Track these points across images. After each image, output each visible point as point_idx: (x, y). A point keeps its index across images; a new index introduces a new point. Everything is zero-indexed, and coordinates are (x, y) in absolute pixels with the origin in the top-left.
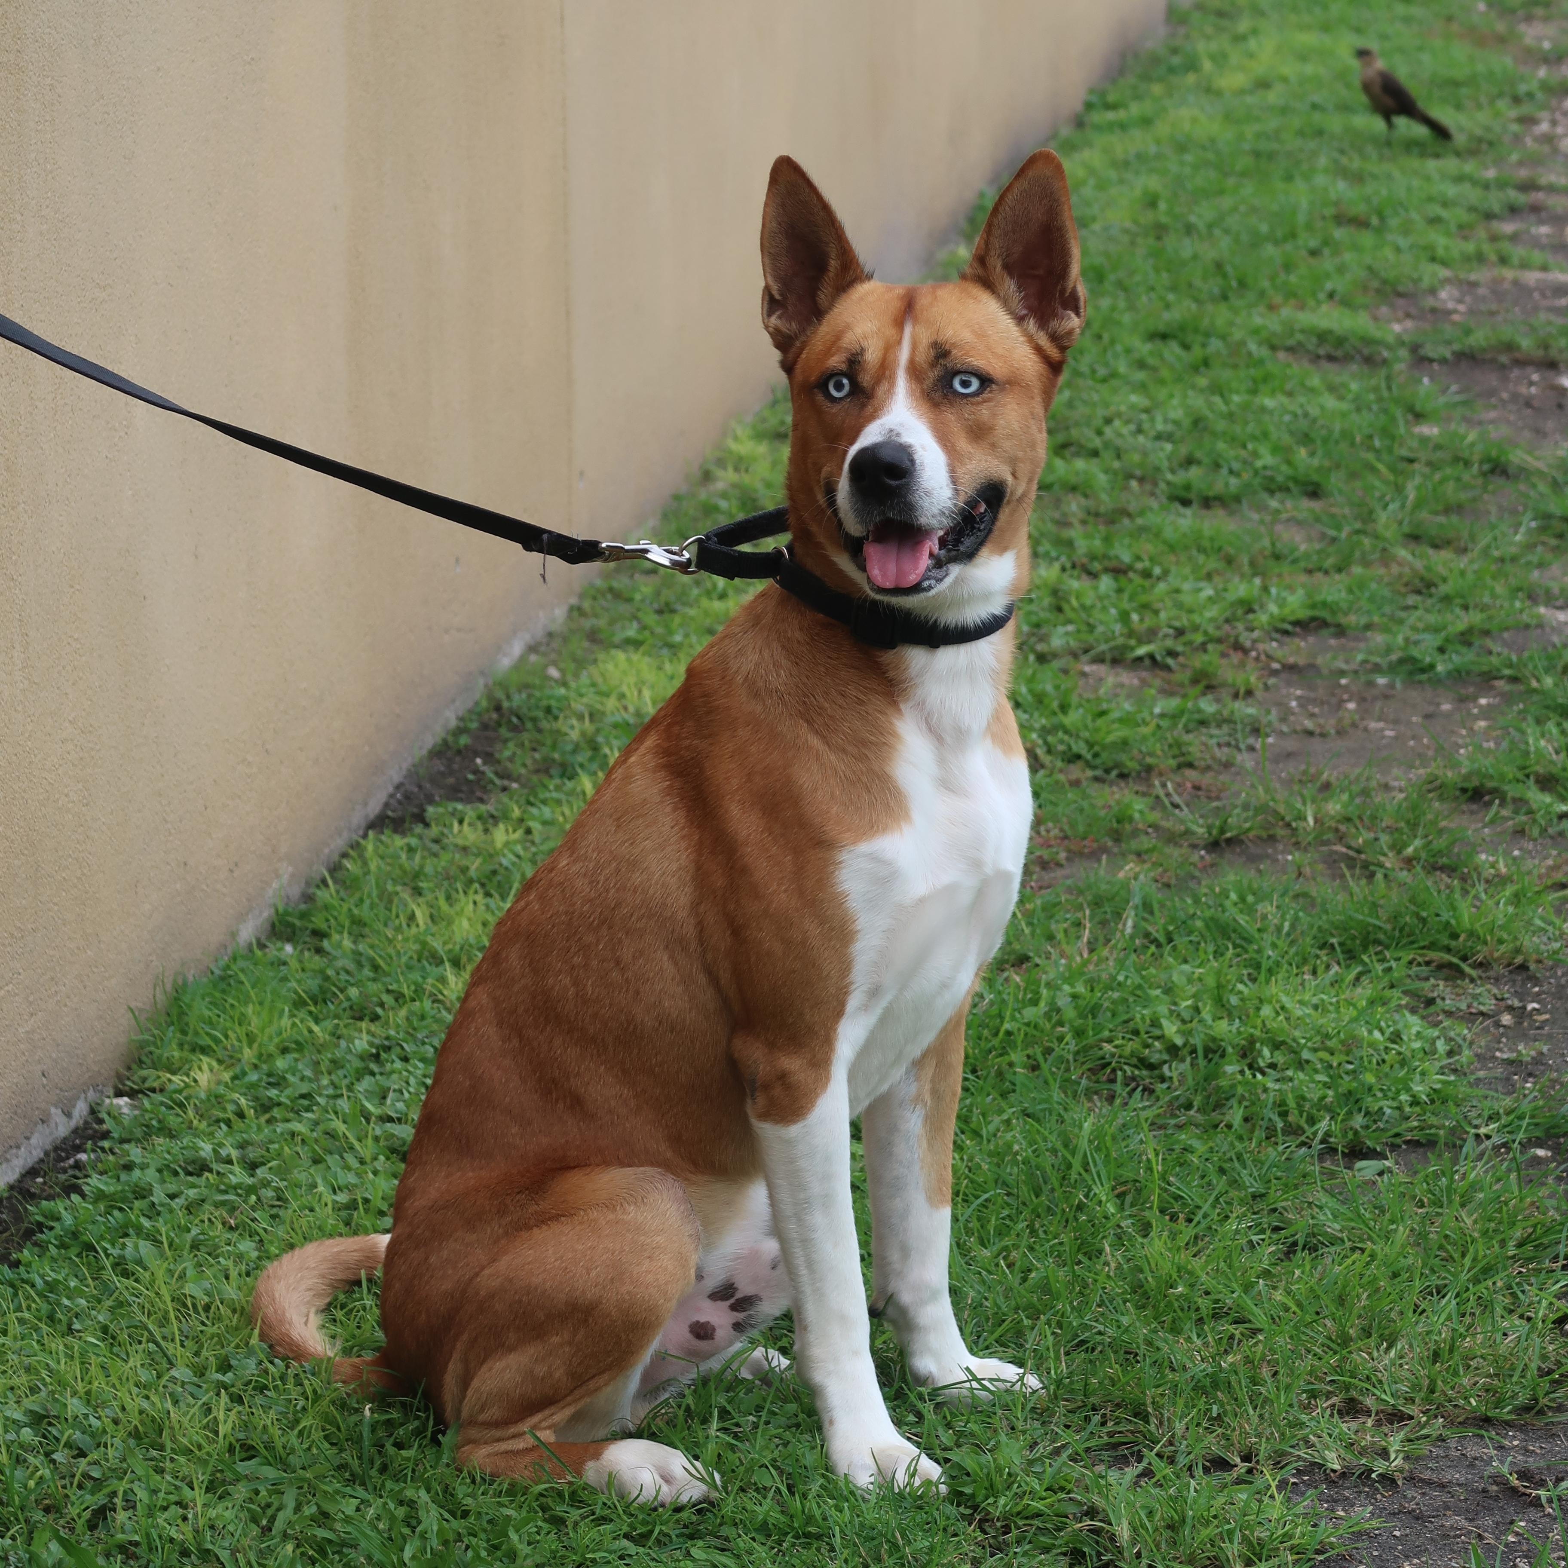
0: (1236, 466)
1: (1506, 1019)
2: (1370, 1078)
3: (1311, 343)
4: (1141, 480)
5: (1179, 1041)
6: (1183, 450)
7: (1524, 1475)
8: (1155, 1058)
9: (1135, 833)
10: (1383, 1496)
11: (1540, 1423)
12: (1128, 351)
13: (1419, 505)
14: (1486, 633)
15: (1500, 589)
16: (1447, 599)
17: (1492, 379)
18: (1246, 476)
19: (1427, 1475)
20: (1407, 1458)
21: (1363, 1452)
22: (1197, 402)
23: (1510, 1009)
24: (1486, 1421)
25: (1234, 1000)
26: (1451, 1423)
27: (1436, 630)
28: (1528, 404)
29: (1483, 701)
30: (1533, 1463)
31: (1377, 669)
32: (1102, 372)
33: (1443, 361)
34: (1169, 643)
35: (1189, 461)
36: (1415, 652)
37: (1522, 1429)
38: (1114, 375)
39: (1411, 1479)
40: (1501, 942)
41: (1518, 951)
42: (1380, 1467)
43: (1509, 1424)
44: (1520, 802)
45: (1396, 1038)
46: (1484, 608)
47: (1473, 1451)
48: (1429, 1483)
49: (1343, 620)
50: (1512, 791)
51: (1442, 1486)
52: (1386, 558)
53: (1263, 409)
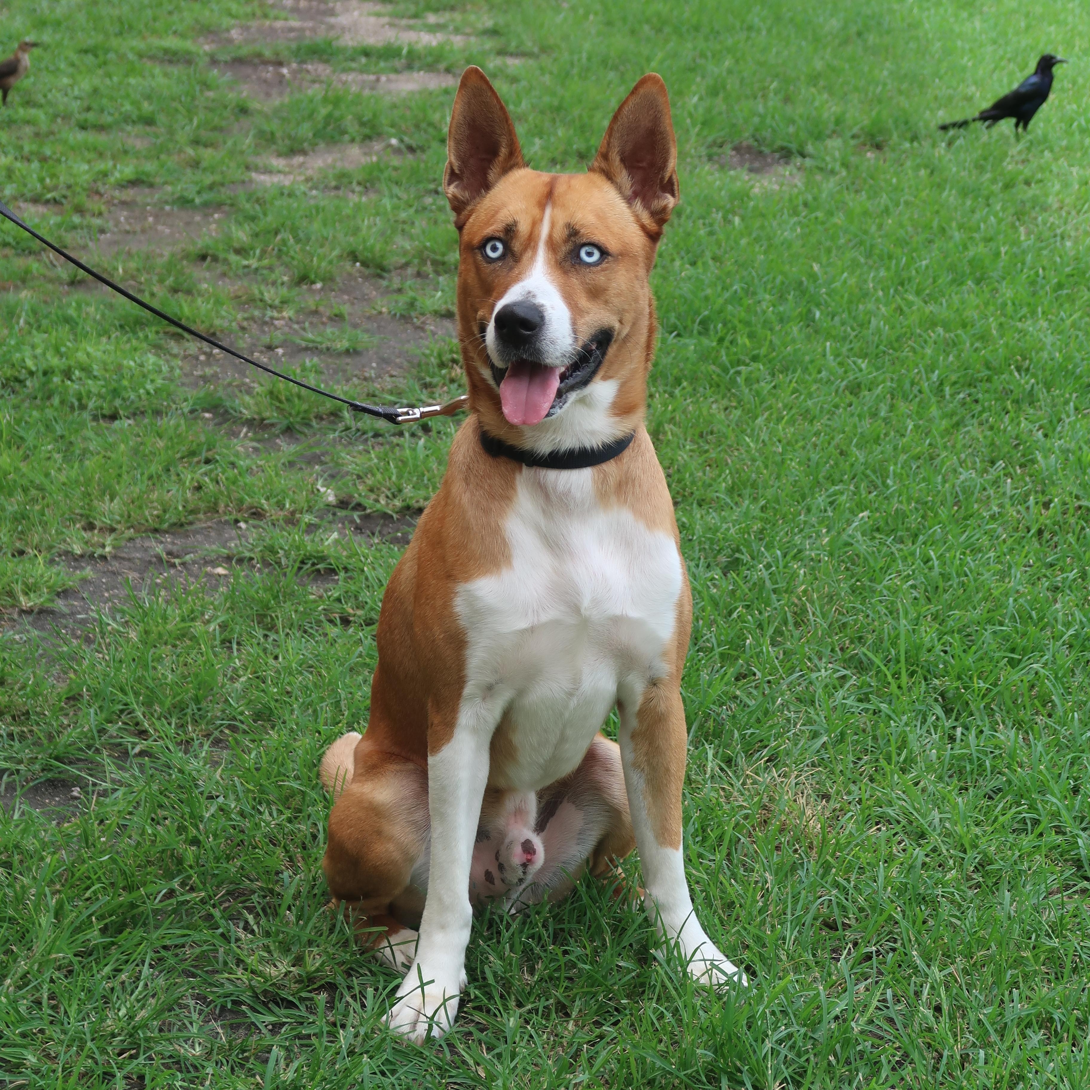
0: (112, 111)
1: (202, 358)
2: (125, 383)
3: (160, 54)
4: (63, 118)
5: (34, 369)
6: (86, 104)
7: (169, 553)
8: (22, 377)
9: (33, 278)
10: (100, 565)
11: (181, 530)
12: (67, 58)
13: (198, 127)
14: (222, 185)
15: (233, 165)
16: (205, 170)
17: (249, 70)
18: (117, 115)
19: (123, 555)
20: (114, 547)
21: (92, 545)
22: (96, 81)
23: (205, 353)
24: (156, 531)
25: (63, 349)
26: (137, 531)
27: (196, 183)
28: (265, 81)
29: (216, 216)
30: (175, 549)
31: (166, 202)
32: (52, 68)
33: (226, 62)
34: (64, 192)
35: (89, 109)
36: (186, 194)
37: (173, 534)
38: (58, 69)
39: (115, 557)
40: (203, 322)
41: (211, 326)
42: (99, 551)
43: (166, 532)
44: (226, 261)
45: (141, 365)
46: (222, 173)
47: (147, 544)
48: (123, 559)
49: (151, 179)
50: (221, 255)
51: (129, 560)
52: (181, 151)
53: (129, 84)
